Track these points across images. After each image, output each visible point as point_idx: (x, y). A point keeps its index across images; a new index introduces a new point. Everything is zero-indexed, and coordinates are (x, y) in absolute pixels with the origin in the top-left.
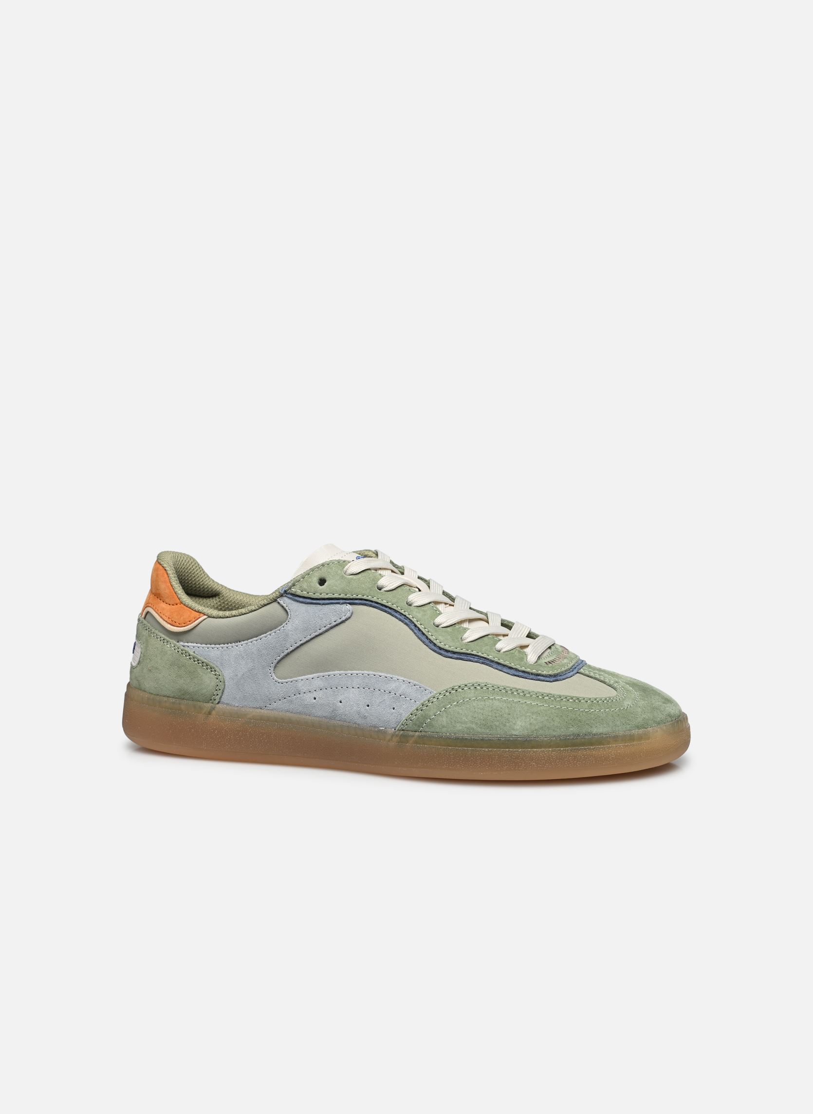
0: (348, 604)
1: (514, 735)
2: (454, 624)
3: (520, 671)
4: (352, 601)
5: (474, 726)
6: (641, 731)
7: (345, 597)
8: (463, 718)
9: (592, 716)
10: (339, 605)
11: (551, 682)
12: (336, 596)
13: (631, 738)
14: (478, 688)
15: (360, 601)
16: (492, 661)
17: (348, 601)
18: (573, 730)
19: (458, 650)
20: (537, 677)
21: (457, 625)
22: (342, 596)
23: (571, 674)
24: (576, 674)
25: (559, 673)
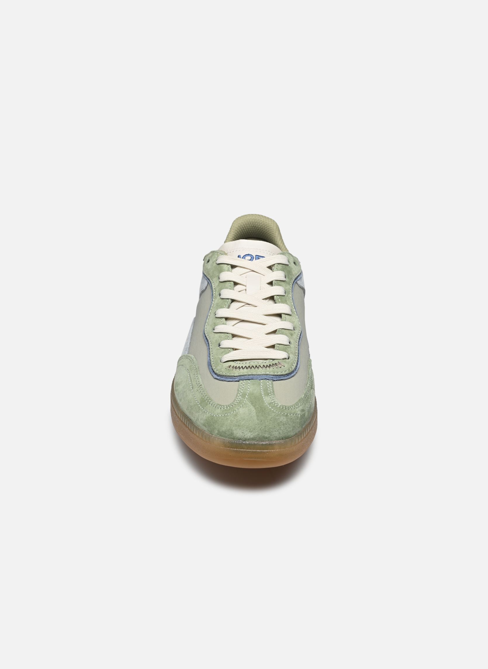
0: (207, 281)
2: (221, 318)
11: (214, 378)
21: (224, 319)
23: (231, 380)
24: (236, 381)
25: (223, 376)
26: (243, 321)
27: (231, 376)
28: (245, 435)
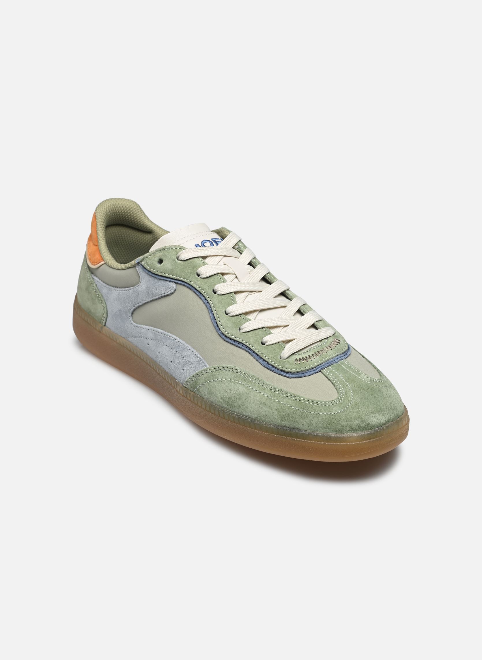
0: (173, 283)
1: (245, 416)
2: (240, 315)
3: (270, 364)
4: (177, 281)
5: (221, 401)
6: (339, 435)
7: (172, 277)
8: (217, 393)
9: (303, 416)
10: (168, 282)
11: (289, 378)
12: (166, 275)
13: (329, 439)
14: (235, 371)
15: (181, 283)
16: (254, 352)
17: (174, 281)
18: (285, 423)
19: (233, 337)
20: (281, 372)
21: (243, 315)
22: (171, 276)
23: (312, 373)
24: (317, 373)
25: (300, 372)
26: (261, 311)
27: (309, 369)
28: (380, 421)
